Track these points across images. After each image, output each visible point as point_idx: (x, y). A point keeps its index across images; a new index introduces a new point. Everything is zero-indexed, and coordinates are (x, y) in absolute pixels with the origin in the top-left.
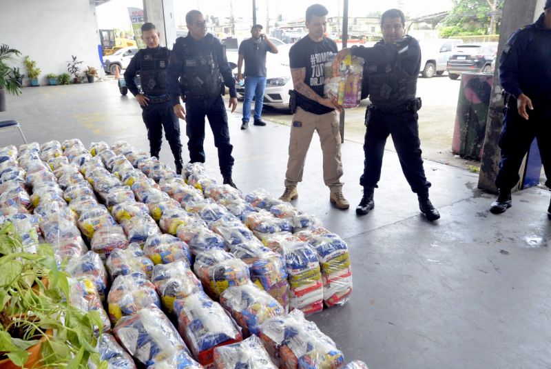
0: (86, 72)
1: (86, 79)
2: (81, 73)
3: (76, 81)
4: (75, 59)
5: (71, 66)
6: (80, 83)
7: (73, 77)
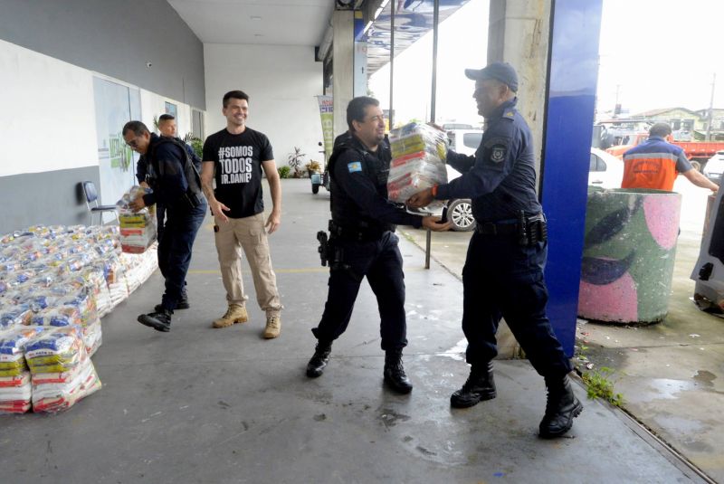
0: (308, 166)
1: (307, 174)
2: (302, 167)
3: (296, 176)
4: (297, 152)
5: (292, 159)
6: (299, 178)
7: (293, 171)
